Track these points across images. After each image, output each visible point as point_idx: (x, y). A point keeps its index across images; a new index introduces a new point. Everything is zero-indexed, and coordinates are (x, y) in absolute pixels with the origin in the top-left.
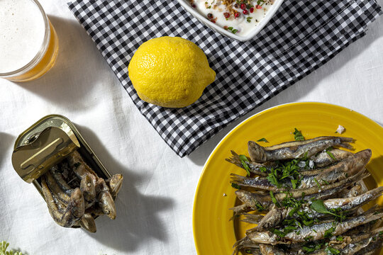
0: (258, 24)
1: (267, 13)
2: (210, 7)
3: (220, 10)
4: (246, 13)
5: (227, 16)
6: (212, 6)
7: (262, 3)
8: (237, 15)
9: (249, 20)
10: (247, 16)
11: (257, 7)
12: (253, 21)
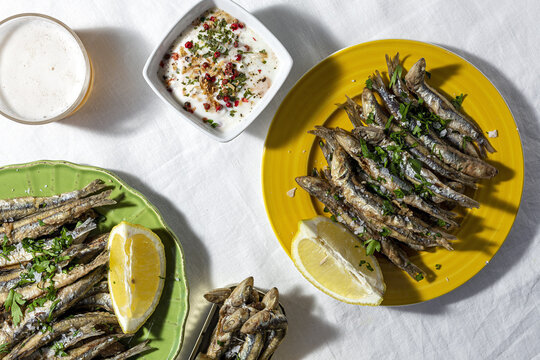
0: (242, 119)
1: (255, 108)
2: (188, 95)
3: (200, 100)
4: (230, 106)
5: (207, 107)
6: (191, 94)
7: (249, 96)
8: (219, 108)
9: (232, 115)
10: (230, 109)
11: (243, 100)
12: (237, 115)
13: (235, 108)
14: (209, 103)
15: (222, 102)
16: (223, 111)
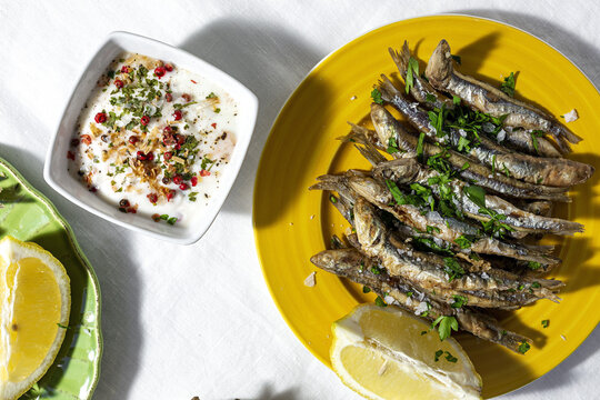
0: (209, 201)
1: (222, 179)
2: (120, 190)
3: (140, 192)
4: (186, 187)
5: (154, 199)
6: (124, 188)
7: (209, 165)
8: (171, 195)
9: (193, 198)
10: (187, 192)
11: (202, 173)
12: (199, 197)
13: (194, 189)
14: (154, 191)
15: (173, 186)
16: (178, 198)
